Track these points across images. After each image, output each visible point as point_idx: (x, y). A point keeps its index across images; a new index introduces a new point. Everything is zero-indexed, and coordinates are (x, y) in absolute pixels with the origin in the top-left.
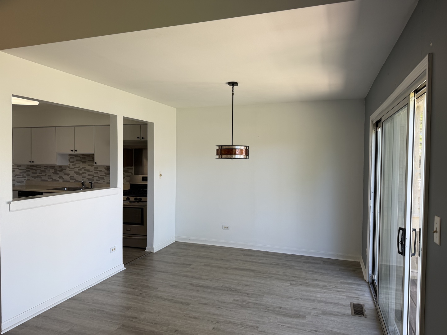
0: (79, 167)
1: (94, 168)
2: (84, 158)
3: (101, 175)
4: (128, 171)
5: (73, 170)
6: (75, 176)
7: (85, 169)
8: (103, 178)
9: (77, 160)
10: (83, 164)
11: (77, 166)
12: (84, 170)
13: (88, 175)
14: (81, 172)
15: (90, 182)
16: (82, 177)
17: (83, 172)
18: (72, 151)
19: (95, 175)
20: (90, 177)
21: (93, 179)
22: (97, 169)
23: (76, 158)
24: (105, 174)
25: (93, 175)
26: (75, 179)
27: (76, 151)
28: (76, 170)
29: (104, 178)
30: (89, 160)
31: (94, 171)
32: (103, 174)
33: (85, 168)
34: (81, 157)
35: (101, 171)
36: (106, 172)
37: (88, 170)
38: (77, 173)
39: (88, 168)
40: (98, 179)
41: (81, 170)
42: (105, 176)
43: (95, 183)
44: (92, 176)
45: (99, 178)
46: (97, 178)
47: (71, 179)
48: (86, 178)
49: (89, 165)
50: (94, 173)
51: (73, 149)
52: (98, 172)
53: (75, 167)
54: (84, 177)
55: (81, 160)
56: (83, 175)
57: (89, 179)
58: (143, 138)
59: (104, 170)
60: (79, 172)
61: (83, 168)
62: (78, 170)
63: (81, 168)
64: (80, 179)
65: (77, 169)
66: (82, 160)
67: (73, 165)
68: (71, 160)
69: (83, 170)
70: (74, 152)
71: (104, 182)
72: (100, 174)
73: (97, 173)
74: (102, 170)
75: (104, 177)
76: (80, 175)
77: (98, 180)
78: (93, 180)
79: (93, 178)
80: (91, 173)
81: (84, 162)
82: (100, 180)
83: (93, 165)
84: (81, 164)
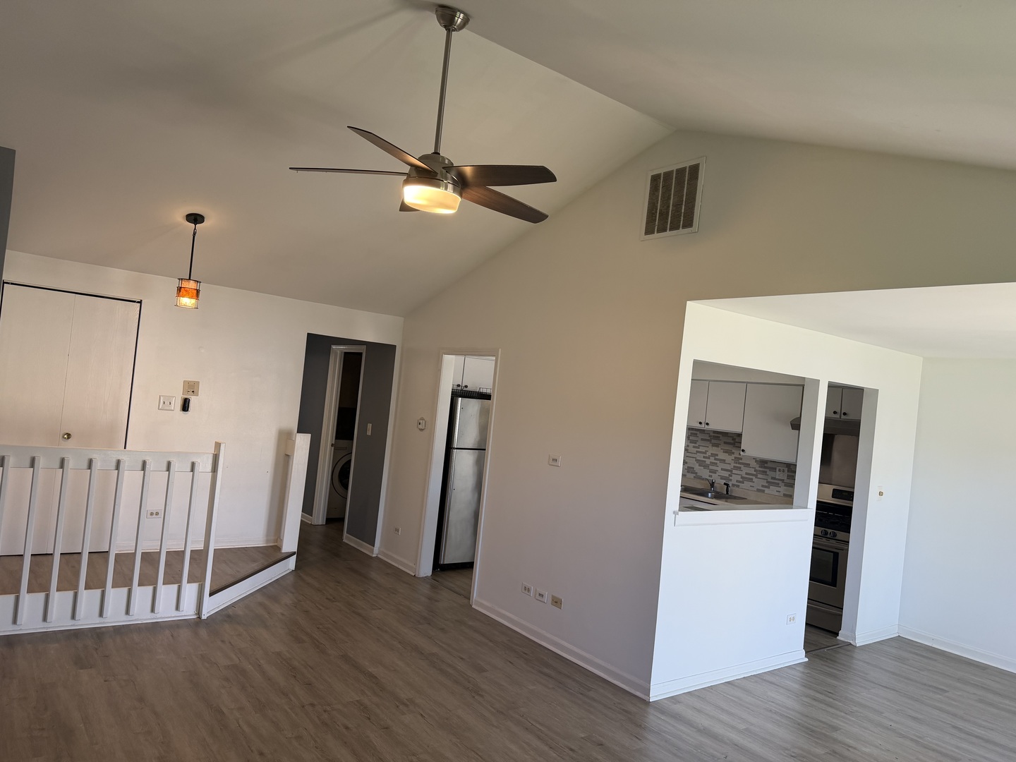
0: (705, 453)
1: (735, 458)
2: (717, 438)
3: (747, 474)
5: (693, 455)
6: (697, 468)
7: (716, 457)
8: (751, 480)
9: (702, 439)
10: (714, 448)
11: (702, 449)
12: (715, 459)
13: (722, 469)
14: (708, 461)
15: (725, 484)
16: (710, 472)
17: (713, 463)
18: (700, 423)
19: (734, 471)
20: (726, 474)
22: (742, 462)
23: (700, 436)
24: (755, 473)
25: (731, 471)
26: (696, 473)
27: (707, 424)
28: (700, 457)
29: (752, 479)
30: (725, 443)
31: (733, 465)
33: (717, 455)
34: (712, 434)
35: (747, 465)
36: (758, 468)
37: (723, 461)
38: (701, 463)
39: (722, 456)
40: (741, 480)
41: (709, 458)
42: (756, 476)
43: (733, 485)
44: (729, 473)
45: (742, 477)
46: (739, 478)
47: (688, 472)
48: (718, 474)
49: (724, 452)
50: (734, 466)
51: (703, 421)
52: (742, 466)
53: (697, 452)
54: (715, 472)
55: (710, 441)
56: (711, 467)
57: (722, 478)
58: (845, 414)
59: (753, 464)
60: (705, 461)
61: (713, 455)
62: (704, 457)
63: (709, 454)
64: (705, 473)
65: (702, 455)
66: (713, 441)
67: (694, 447)
68: (691, 438)
69: (712, 459)
70: (703, 426)
71: (751, 486)
72: (745, 470)
73: (739, 469)
74: (749, 464)
75: (754, 477)
76: (706, 467)
77: (740, 482)
78: (731, 480)
80: (728, 467)
81: (717, 445)
82: (743, 483)
83: (733, 453)
84: (710, 447)
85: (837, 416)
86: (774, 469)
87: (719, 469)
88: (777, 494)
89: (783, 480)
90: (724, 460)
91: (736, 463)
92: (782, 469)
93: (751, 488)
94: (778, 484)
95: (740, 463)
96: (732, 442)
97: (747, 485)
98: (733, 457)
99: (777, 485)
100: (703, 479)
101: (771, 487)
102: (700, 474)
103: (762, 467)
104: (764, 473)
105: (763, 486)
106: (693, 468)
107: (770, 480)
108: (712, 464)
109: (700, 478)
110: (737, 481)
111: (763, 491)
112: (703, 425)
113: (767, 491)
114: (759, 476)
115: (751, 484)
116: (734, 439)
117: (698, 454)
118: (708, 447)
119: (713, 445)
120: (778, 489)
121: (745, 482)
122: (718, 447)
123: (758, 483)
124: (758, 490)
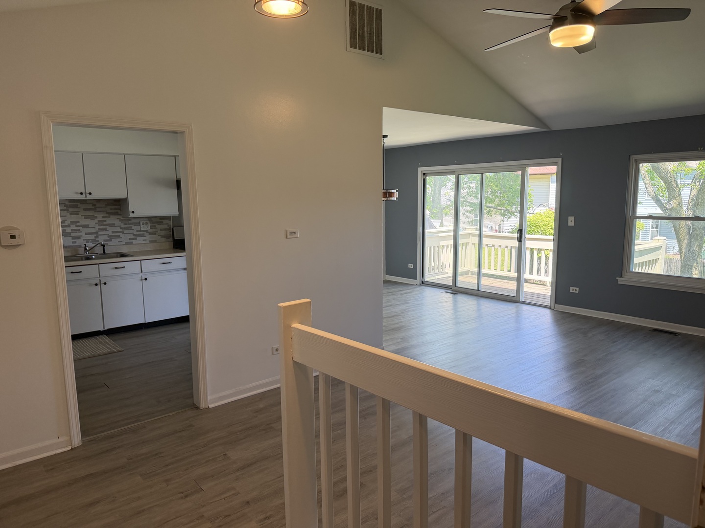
1: (98, 221)
2: (76, 206)
3: (113, 232)
4: (162, 222)
7: (78, 224)
8: (119, 237)
10: (72, 216)
12: (77, 226)
13: (86, 234)
16: (73, 239)
17: (75, 230)
18: (81, 194)
19: (100, 233)
20: (92, 237)
21: (97, 239)
22: (105, 223)
24: (121, 230)
25: (96, 233)
27: (90, 194)
30: (85, 210)
31: (97, 227)
32: (118, 229)
33: (79, 222)
34: (67, 203)
36: (123, 226)
37: (86, 226)
39: (84, 222)
40: (109, 238)
41: (69, 226)
42: (123, 232)
44: (95, 235)
45: (109, 236)
46: (106, 238)
48: (82, 238)
49: (85, 218)
50: (99, 229)
52: (107, 227)
54: (78, 238)
56: (73, 234)
61: (72, 223)
66: (71, 210)
69: (73, 227)
70: (84, 196)
71: (119, 242)
72: (110, 230)
73: (105, 230)
74: (114, 224)
75: (121, 234)
77: (107, 241)
79: (95, 237)
80: (93, 230)
81: (77, 213)
82: (111, 241)
83: (96, 217)
86: (139, 224)
87: (83, 234)
88: (144, 242)
89: (147, 231)
90: (88, 225)
91: (101, 226)
92: (145, 222)
94: (144, 234)
95: (104, 225)
96: (93, 207)
97: (115, 241)
98: (96, 221)
99: (143, 235)
101: (138, 238)
104: (130, 228)
105: (130, 239)
107: (135, 233)
110: (104, 241)
111: (132, 243)
113: (134, 242)
114: (125, 232)
115: (119, 240)
116: (94, 205)
118: (66, 216)
119: (72, 214)
120: (144, 238)
121: (113, 239)
122: (78, 214)
123: (125, 238)
124: (127, 244)
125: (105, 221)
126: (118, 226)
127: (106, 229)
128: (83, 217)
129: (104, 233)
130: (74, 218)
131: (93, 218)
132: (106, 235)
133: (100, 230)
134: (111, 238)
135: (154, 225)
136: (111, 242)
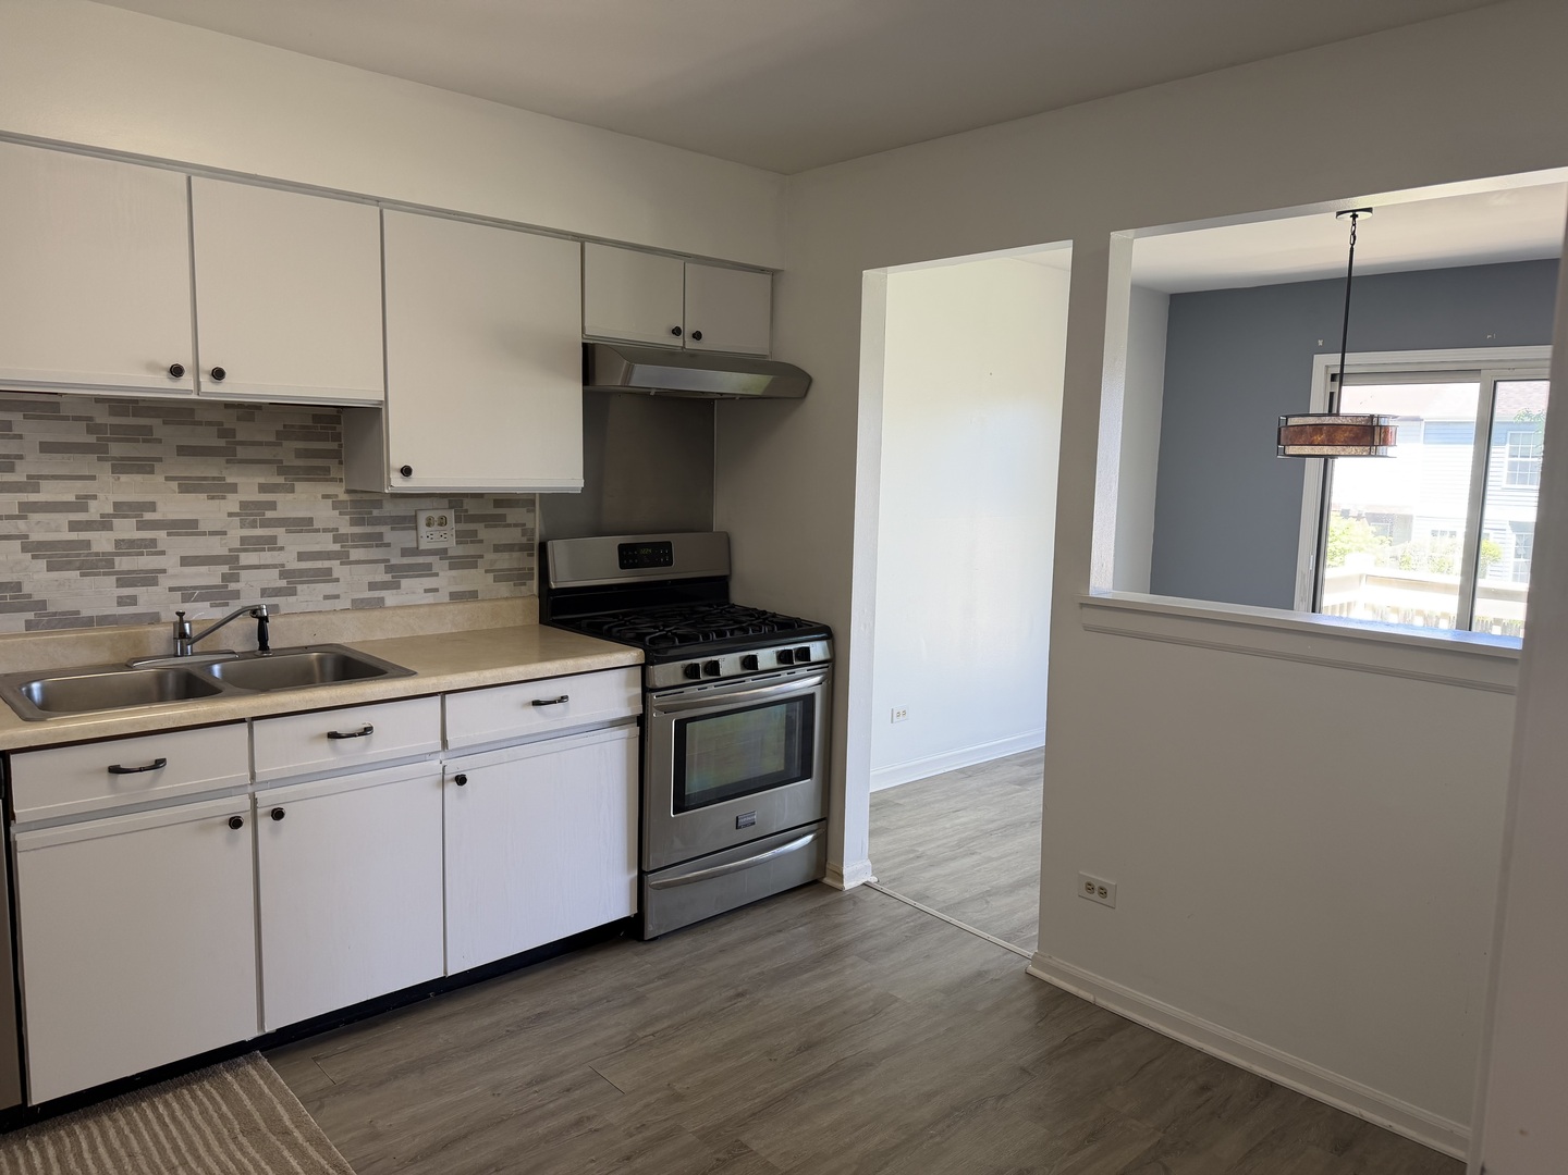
0: (81, 504)
1: (243, 505)
2: (144, 435)
3: (302, 556)
4: (503, 517)
7: (148, 516)
8: (325, 576)
10: (124, 478)
11: (49, 493)
12: (142, 526)
13: (186, 561)
14: (102, 542)
16: (121, 583)
17: (131, 543)
19: (247, 558)
20: (210, 576)
21: (233, 586)
22: (269, 514)
24: (337, 547)
25: (231, 559)
26: (43, 604)
28: (55, 529)
29: (329, 571)
30: (184, 451)
31: (236, 533)
32: (326, 543)
33: (152, 507)
34: (103, 417)
36: (346, 528)
37: (188, 527)
38: (58, 556)
39: (174, 505)
40: (283, 583)
41: (104, 524)
42: (343, 558)
44: (225, 569)
45: (284, 574)
46: (272, 579)
48: (165, 582)
49: (184, 489)
50: (243, 540)
52: (280, 532)
54: (149, 578)
55: (98, 450)
56: (123, 563)
58: (697, 336)
60: (87, 544)
61: (122, 509)
64: (96, 595)
65: (63, 519)
66: (116, 450)
69: (126, 529)
71: (326, 597)
72: (292, 547)
73: (270, 543)
74: (310, 521)
75: (335, 564)
76: (94, 565)
77: (277, 592)
79: (225, 577)
80: (216, 547)
81: (143, 466)
82: (292, 592)
83: (233, 488)
84: (104, 473)
85: (677, 342)
86: (409, 522)
88: (430, 598)
89: (442, 553)
90: (194, 523)
91: (253, 525)
92: (436, 515)
93: (329, 605)
94: (429, 566)
95: (267, 523)
96: (222, 443)
97: (309, 596)
98: (232, 503)
99: (426, 571)
100: (89, 622)
101: (405, 583)
102: (61, 602)
103: (354, 522)
104: (376, 540)
105: (373, 586)
106: (18, 586)
107: (397, 560)
108: (127, 547)
109: (72, 620)
110: (264, 593)
111: (379, 604)
112: (186, 382)
113: (391, 598)
114: (355, 554)
115: (329, 588)
116: (225, 433)
117: (35, 517)
118: (93, 478)
119: (123, 466)
120: (429, 582)
121: (299, 587)
122: (152, 472)
123: (353, 579)
124: (359, 605)
125: (272, 506)
126: (325, 530)
127: (273, 539)
128: (174, 485)
129: (267, 557)
130: (132, 488)
131: (219, 489)
132: (274, 566)
133: (249, 544)
134: (293, 580)
135: (472, 526)
136: (292, 599)
